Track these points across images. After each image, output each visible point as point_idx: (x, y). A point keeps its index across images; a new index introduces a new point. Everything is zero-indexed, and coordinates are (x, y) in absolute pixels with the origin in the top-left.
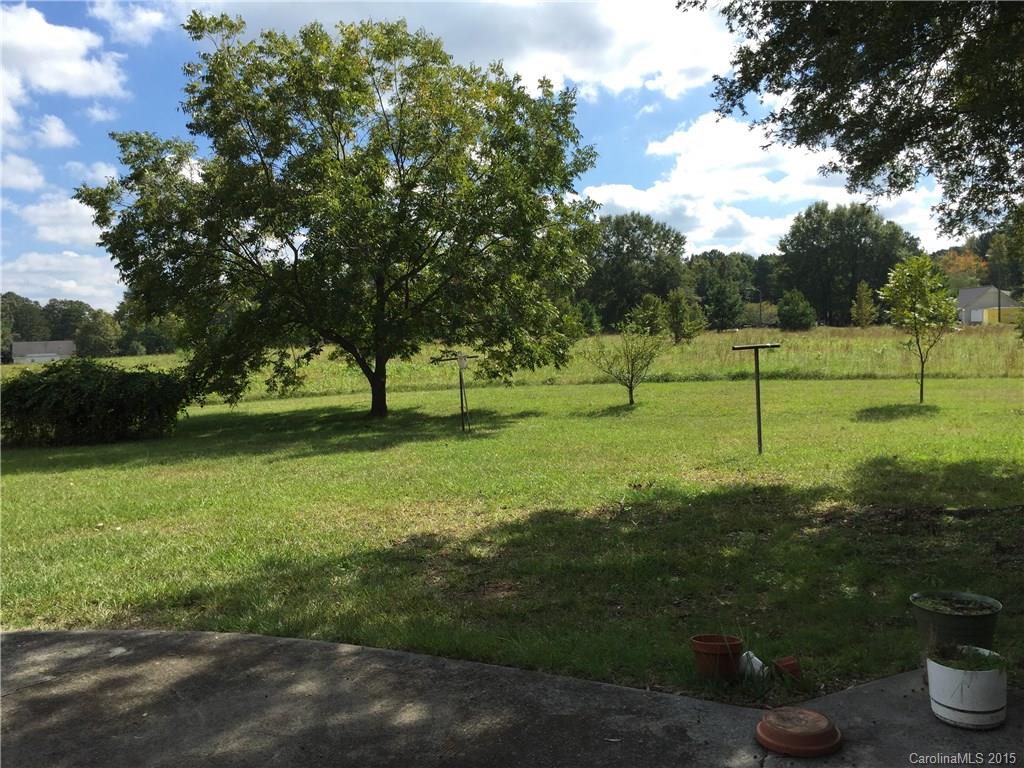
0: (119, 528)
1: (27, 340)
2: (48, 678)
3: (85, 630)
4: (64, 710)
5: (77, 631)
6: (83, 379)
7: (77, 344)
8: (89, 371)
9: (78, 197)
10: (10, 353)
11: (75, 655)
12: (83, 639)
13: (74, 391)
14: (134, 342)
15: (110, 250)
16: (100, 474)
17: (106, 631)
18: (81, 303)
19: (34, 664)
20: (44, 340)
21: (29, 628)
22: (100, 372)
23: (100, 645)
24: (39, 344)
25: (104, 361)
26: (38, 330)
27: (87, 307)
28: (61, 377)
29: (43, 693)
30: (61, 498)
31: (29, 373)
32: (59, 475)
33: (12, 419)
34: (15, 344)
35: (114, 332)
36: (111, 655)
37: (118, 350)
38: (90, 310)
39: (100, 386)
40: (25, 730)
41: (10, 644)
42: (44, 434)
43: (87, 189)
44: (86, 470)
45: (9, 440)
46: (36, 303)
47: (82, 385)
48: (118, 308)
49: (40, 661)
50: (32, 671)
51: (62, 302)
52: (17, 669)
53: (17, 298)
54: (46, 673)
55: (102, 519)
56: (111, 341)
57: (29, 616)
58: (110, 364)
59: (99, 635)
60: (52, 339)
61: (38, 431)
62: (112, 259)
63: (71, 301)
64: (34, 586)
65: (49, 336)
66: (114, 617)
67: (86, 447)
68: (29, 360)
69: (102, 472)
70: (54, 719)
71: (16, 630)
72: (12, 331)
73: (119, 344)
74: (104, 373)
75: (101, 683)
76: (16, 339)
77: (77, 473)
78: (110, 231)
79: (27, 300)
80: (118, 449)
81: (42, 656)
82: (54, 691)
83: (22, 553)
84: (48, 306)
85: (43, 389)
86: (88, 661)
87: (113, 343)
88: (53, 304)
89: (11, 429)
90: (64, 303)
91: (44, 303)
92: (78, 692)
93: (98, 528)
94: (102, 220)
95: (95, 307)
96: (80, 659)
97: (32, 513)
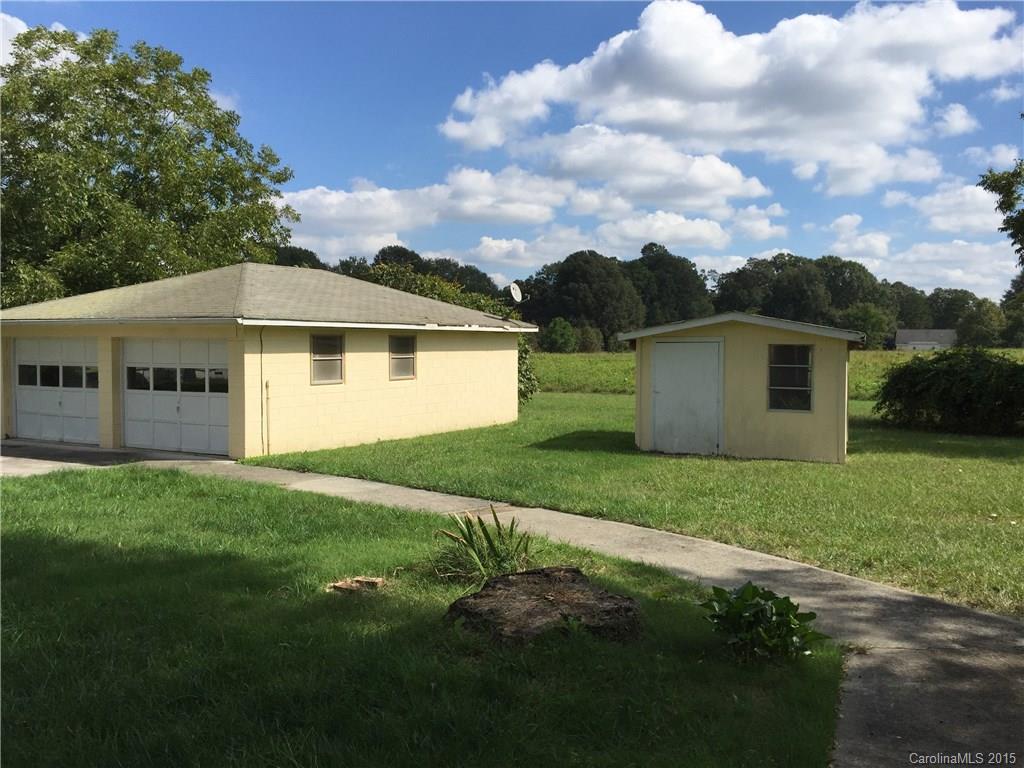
0: (1013, 523)
1: (911, 328)
2: (957, 646)
3: (987, 612)
4: (975, 680)
5: (979, 611)
6: (973, 368)
7: (959, 333)
8: (980, 361)
9: (982, 184)
10: (894, 340)
11: (981, 633)
12: (988, 621)
13: (962, 380)
14: (1019, 333)
15: (1012, 236)
16: (989, 465)
17: (1010, 620)
18: (966, 292)
19: (942, 629)
20: (926, 328)
21: (932, 596)
22: (990, 362)
23: (1005, 632)
24: (921, 333)
25: (995, 351)
26: (921, 318)
27: (971, 296)
28: (950, 365)
29: (955, 659)
30: (952, 483)
31: (920, 359)
32: (947, 460)
33: (901, 402)
34: (899, 331)
35: (998, 323)
36: (1018, 644)
37: (1001, 341)
38: (975, 299)
39: (990, 377)
40: (941, 686)
41: (917, 605)
42: (930, 419)
43: (993, 175)
44: (975, 460)
45: (898, 421)
46: (922, 292)
47: (971, 375)
48: (1004, 297)
49: (948, 630)
50: (941, 636)
51: (946, 291)
52: (926, 629)
53: (905, 287)
54: (954, 641)
55: (995, 509)
56: (994, 330)
57: (932, 586)
58: (1001, 355)
59: (1005, 622)
60: (934, 328)
61: (925, 416)
62: (1013, 244)
63: (956, 291)
64: (934, 559)
65: (931, 324)
66: (1016, 608)
67: (971, 437)
68: (911, 347)
69: (991, 464)
70: (966, 686)
71: (921, 595)
72: (898, 319)
73: (1003, 334)
74: (994, 363)
75: (1010, 667)
76: (900, 327)
77: (966, 461)
78: (1015, 215)
79: (913, 289)
80: (1005, 443)
81: (949, 625)
82: (964, 660)
83: (919, 526)
84: (933, 295)
85: (933, 375)
86: (995, 643)
87: (996, 334)
88: (938, 292)
89: (900, 410)
90: (949, 292)
91: (929, 292)
92: (987, 669)
93: (992, 518)
94: (1005, 206)
95: (980, 296)
96: (986, 638)
97: (924, 492)
